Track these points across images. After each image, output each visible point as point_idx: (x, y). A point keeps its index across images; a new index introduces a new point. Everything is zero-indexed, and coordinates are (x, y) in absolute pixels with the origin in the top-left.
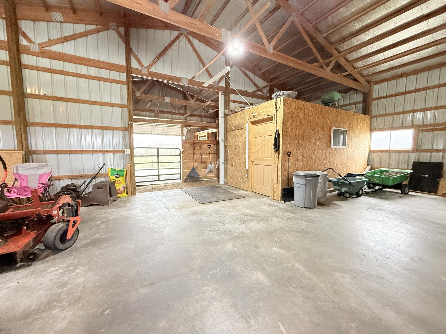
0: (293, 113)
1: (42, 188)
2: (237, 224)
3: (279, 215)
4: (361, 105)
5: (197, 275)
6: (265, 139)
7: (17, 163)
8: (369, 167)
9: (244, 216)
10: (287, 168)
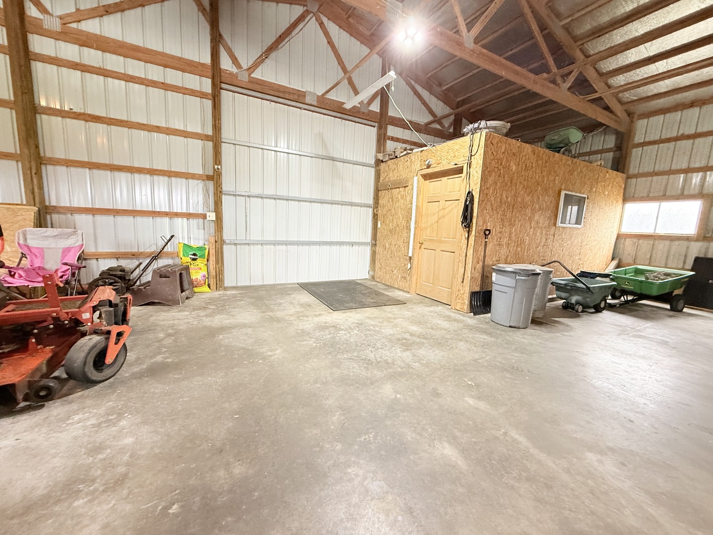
0: (500, 161)
1: (68, 272)
2: (397, 351)
3: (468, 337)
4: (611, 155)
5: (336, 443)
6: (446, 206)
7: (26, 227)
8: (615, 263)
9: (407, 336)
10: (481, 258)
